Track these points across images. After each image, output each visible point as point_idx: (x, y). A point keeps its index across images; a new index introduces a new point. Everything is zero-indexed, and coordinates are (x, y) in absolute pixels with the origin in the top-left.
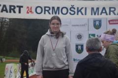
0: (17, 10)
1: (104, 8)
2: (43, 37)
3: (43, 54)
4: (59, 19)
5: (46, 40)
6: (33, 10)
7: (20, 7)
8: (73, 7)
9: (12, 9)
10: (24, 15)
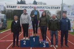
0: (15, 7)
1: (39, 7)
2: (22, 15)
3: (22, 20)
4: (26, 10)
5: (23, 16)
6: (20, 7)
7: (16, 6)
8: (31, 6)
9: (14, 7)
10: (17, 9)
